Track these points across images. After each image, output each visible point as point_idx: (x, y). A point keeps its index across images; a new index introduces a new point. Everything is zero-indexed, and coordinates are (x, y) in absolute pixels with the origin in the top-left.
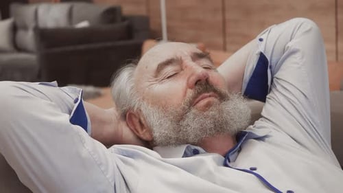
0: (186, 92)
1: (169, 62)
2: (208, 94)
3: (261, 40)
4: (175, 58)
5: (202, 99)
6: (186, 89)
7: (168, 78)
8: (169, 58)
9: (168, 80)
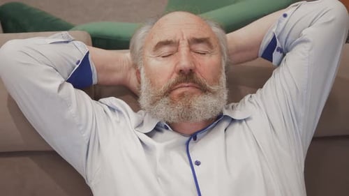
0: (172, 75)
1: (167, 43)
2: (187, 85)
3: (285, 16)
4: (174, 41)
5: (181, 87)
6: (173, 73)
7: (164, 57)
8: (169, 39)
9: (162, 59)
